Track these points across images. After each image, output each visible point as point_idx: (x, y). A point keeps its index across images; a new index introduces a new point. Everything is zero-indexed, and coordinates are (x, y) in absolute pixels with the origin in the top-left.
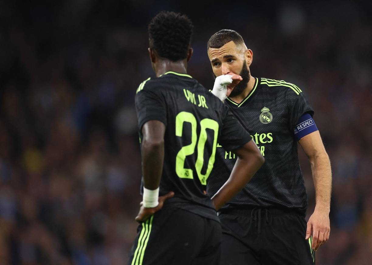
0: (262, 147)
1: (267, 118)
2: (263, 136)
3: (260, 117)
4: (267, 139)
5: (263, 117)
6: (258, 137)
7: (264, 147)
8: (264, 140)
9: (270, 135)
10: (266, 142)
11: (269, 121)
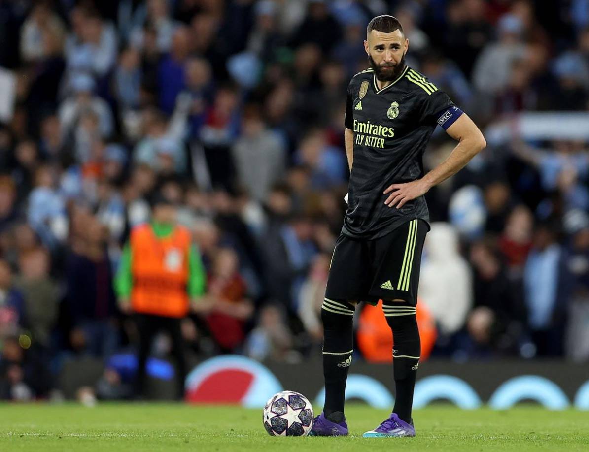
0: (382, 139)
1: (394, 113)
2: (385, 129)
3: (388, 112)
4: (388, 133)
5: (390, 112)
6: (382, 129)
7: (384, 140)
8: (386, 134)
9: (392, 130)
10: (386, 136)
11: (394, 116)
